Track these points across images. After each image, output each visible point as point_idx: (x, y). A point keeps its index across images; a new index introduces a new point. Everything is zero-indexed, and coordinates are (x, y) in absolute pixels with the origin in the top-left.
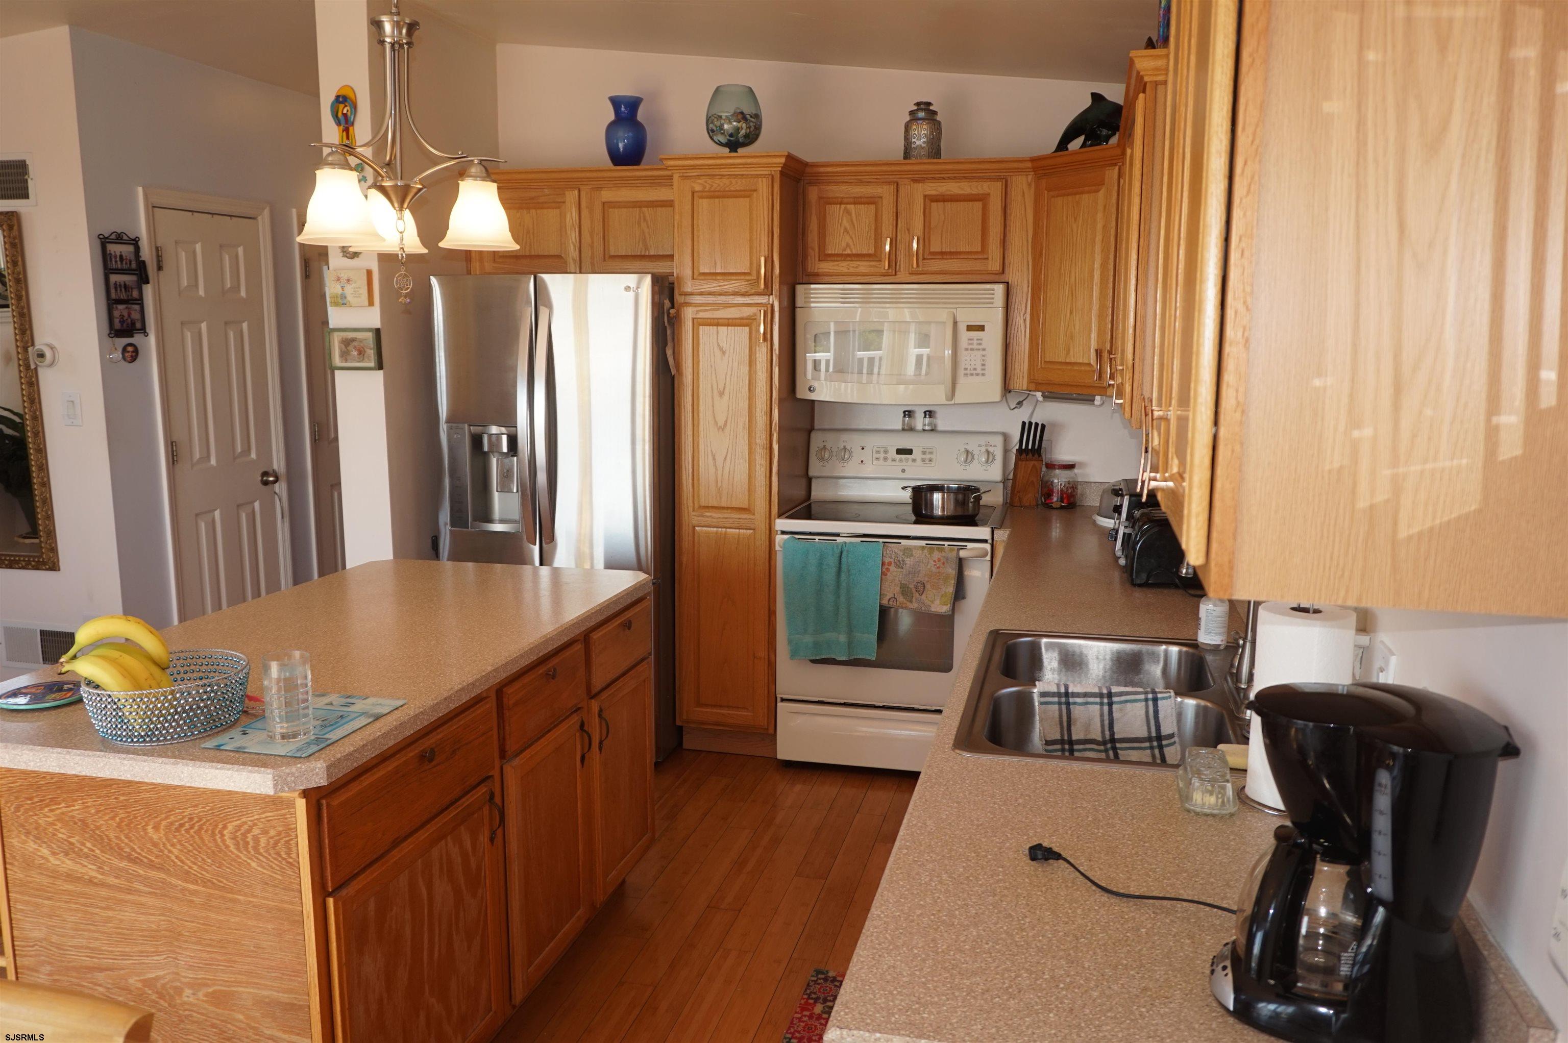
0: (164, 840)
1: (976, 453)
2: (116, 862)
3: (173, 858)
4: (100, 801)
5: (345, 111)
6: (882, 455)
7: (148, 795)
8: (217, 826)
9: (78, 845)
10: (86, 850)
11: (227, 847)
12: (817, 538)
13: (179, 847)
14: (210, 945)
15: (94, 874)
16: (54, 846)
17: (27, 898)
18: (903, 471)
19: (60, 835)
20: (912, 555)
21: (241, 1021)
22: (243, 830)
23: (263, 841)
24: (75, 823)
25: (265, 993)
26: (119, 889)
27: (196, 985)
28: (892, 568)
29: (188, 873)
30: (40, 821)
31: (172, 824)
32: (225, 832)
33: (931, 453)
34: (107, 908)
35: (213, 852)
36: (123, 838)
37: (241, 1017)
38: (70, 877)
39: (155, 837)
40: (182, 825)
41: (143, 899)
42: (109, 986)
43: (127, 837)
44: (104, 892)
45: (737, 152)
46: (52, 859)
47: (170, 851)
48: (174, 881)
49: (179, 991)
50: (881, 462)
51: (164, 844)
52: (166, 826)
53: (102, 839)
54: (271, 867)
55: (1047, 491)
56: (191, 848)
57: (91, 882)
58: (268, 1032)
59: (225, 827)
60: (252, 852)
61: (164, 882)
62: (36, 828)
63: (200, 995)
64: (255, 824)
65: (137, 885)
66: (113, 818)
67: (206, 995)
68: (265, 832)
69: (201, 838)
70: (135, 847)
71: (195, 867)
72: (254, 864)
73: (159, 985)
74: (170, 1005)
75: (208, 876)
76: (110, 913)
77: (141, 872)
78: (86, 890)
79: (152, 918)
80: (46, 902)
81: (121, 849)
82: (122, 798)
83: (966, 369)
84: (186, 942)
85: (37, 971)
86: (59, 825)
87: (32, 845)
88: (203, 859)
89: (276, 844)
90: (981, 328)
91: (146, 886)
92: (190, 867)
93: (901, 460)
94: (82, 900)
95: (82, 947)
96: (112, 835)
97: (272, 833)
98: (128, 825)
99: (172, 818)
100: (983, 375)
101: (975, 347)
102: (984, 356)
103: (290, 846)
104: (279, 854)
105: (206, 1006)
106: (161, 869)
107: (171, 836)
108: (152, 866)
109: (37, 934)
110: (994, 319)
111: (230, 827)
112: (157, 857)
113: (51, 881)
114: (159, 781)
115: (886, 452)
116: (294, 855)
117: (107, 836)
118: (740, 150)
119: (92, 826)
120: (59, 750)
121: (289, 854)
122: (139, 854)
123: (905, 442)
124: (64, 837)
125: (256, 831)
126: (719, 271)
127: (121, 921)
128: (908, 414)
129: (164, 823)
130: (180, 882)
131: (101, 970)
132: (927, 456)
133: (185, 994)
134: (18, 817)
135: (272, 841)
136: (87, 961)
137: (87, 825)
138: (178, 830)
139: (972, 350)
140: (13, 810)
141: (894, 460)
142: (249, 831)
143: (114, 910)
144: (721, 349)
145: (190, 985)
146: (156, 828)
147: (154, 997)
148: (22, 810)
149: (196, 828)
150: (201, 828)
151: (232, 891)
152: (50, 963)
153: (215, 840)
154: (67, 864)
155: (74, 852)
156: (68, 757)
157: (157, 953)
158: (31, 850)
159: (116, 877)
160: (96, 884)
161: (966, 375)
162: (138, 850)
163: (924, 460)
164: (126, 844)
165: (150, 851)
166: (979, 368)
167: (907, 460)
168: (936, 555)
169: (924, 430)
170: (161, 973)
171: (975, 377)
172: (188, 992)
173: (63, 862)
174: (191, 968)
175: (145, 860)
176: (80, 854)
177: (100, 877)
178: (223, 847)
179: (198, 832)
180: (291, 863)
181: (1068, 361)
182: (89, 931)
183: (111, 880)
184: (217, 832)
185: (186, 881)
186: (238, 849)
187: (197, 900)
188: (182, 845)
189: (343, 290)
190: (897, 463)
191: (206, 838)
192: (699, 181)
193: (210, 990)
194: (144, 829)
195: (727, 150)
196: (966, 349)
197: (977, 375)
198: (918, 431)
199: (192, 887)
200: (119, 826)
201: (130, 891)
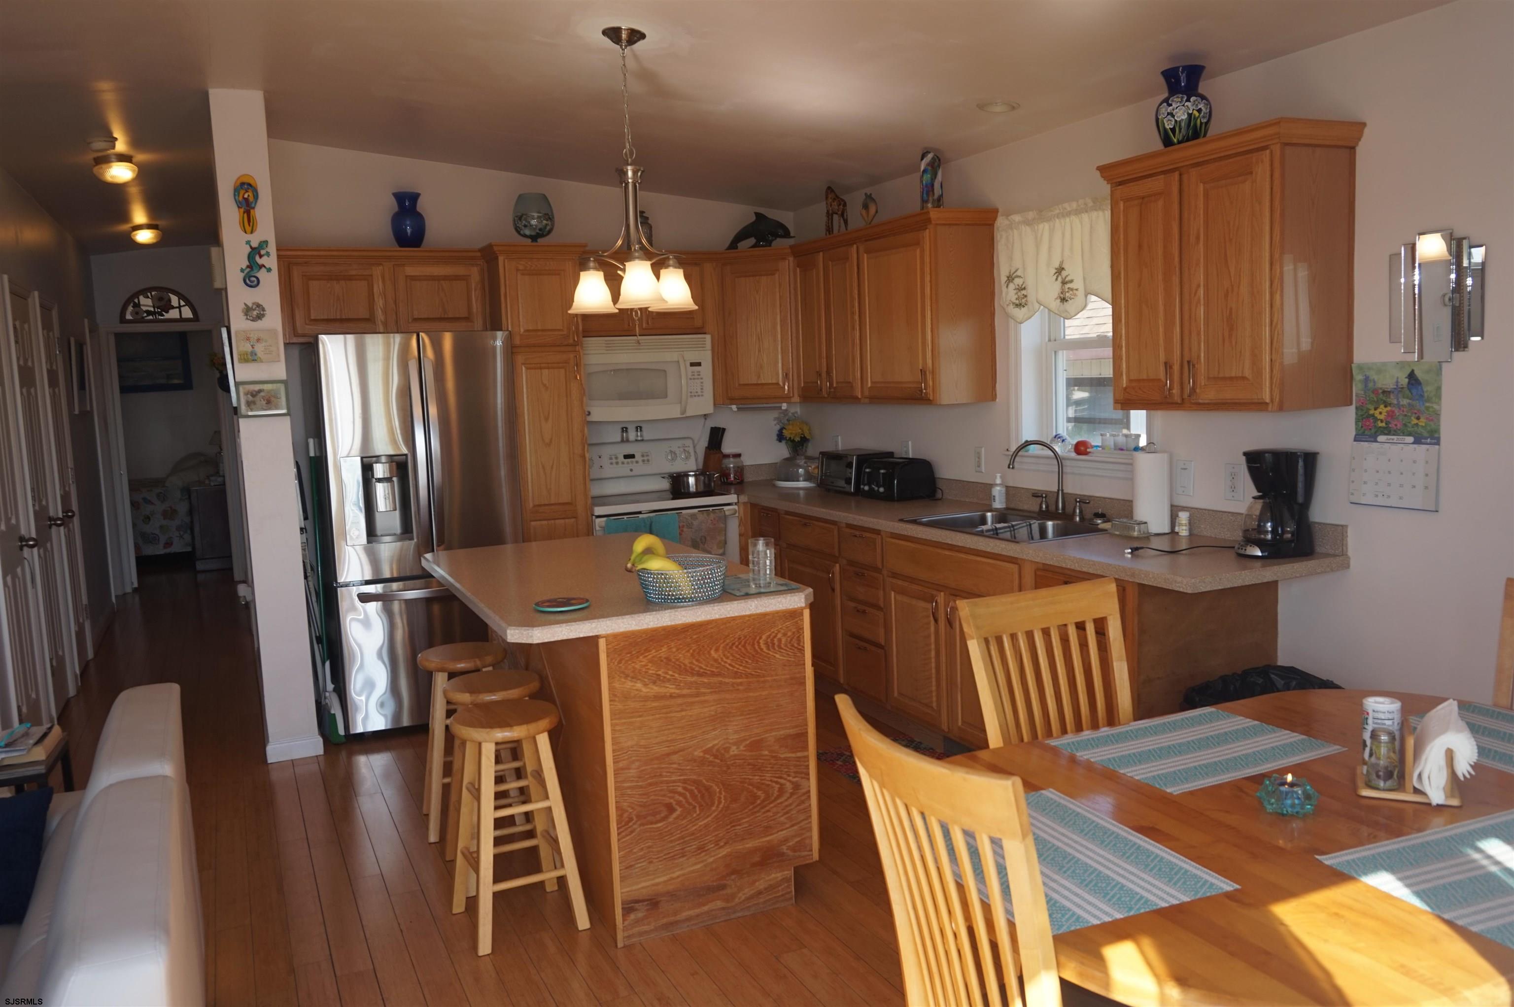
0: (722, 656)
1: (678, 452)
2: (690, 679)
3: (727, 665)
4: (680, 642)
5: (246, 196)
6: (614, 461)
7: (712, 630)
8: (755, 638)
9: (663, 675)
10: (668, 677)
11: (762, 650)
12: (625, 517)
13: (731, 658)
14: (749, 714)
15: (673, 691)
16: (646, 680)
17: (624, 721)
18: (631, 470)
19: (651, 672)
20: (697, 518)
21: (766, 755)
22: (771, 637)
23: (783, 640)
24: (662, 661)
25: (782, 732)
26: (691, 696)
27: (737, 743)
28: (685, 529)
29: (736, 673)
30: (636, 666)
31: (727, 644)
32: (761, 641)
33: (647, 456)
34: (682, 710)
35: (753, 655)
36: (694, 662)
37: (766, 753)
38: (657, 698)
39: (716, 656)
40: (733, 644)
41: (706, 698)
42: (681, 762)
43: (697, 660)
44: (680, 701)
45: (537, 241)
46: (644, 690)
47: (726, 662)
48: (727, 680)
49: (727, 750)
50: (615, 465)
51: (722, 658)
52: (723, 647)
53: (680, 666)
54: (788, 654)
55: (725, 474)
56: (738, 656)
57: (671, 696)
58: (782, 756)
59: (761, 638)
60: (777, 649)
61: (721, 683)
62: (633, 672)
63: (742, 748)
64: (779, 632)
65: (703, 690)
66: (688, 651)
67: (745, 747)
68: (785, 635)
69: (746, 649)
70: (702, 666)
71: (741, 668)
72: (777, 656)
73: (714, 751)
74: (721, 761)
75: (749, 671)
76: (684, 713)
77: (706, 680)
78: (667, 703)
79: (713, 708)
80: (638, 719)
81: (693, 669)
82: (695, 637)
83: (691, 392)
84: (734, 716)
85: (629, 769)
86: (650, 665)
87: (629, 684)
88: (747, 662)
89: (791, 640)
90: (699, 364)
91: (708, 689)
92: (738, 669)
93: (628, 463)
94: (664, 711)
95: (663, 742)
96: (687, 662)
97: (789, 634)
98: (698, 653)
99: (728, 641)
100: (702, 395)
101: (696, 377)
102: (702, 383)
103: (800, 639)
104: (793, 646)
105: (745, 753)
106: (719, 675)
107: (726, 653)
108: (713, 674)
109: (630, 743)
110: (706, 356)
111: (764, 637)
112: (717, 668)
113: (642, 704)
114: (736, 614)
115: (616, 458)
116: (802, 644)
117: (684, 664)
118: (539, 240)
119: (673, 660)
120: (669, 611)
121: (799, 644)
122: (705, 669)
123: (628, 449)
124: (654, 672)
125: (779, 636)
126: (540, 328)
127: (691, 716)
128: (625, 430)
129: (722, 646)
130: (731, 680)
131: (675, 753)
132: (645, 458)
133: (732, 750)
134: (620, 667)
135: (789, 639)
136: (666, 750)
137: (670, 660)
138: (731, 648)
139: (694, 379)
140: (616, 663)
141: (623, 463)
142: (775, 637)
143: (686, 710)
144: (545, 385)
145: (735, 744)
146: (717, 650)
147: (711, 759)
148: (623, 662)
149: (743, 643)
150: (745, 643)
151: (764, 676)
152: (638, 760)
153: (755, 648)
154: (655, 689)
155: (660, 680)
156: (677, 613)
157: (714, 730)
158: (628, 687)
159: (688, 689)
160: (675, 697)
161: (691, 396)
162: (704, 667)
163: (643, 461)
164: (697, 666)
165: (712, 665)
166: (699, 390)
167: (632, 462)
168: (712, 516)
169: (636, 440)
170: (716, 742)
171: (697, 398)
172: (734, 748)
173: (652, 689)
174: (736, 732)
175: (708, 672)
176: (665, 680)
177: (677, 691)
178: (759, 651)
179: (744, 646)
180: (800, 649)
181: (759, 382)
182: (669, 729)
183: (685, 692)
184: (755, 642)
185: (735, 678)
186: (769, 649)
187: (741, 688)
188: (733, 656)
189: (253, 348)
190: (626, 465)
191: (748, 647)
192: (521, 262)
193: (748, 742)
194: (709, 653)
195: (530, 240)
196: (691, 379)
197: (699, 396)
198: (632, 442)
199: (739, 680)
200: (692, 655)
201: (698, 695)
